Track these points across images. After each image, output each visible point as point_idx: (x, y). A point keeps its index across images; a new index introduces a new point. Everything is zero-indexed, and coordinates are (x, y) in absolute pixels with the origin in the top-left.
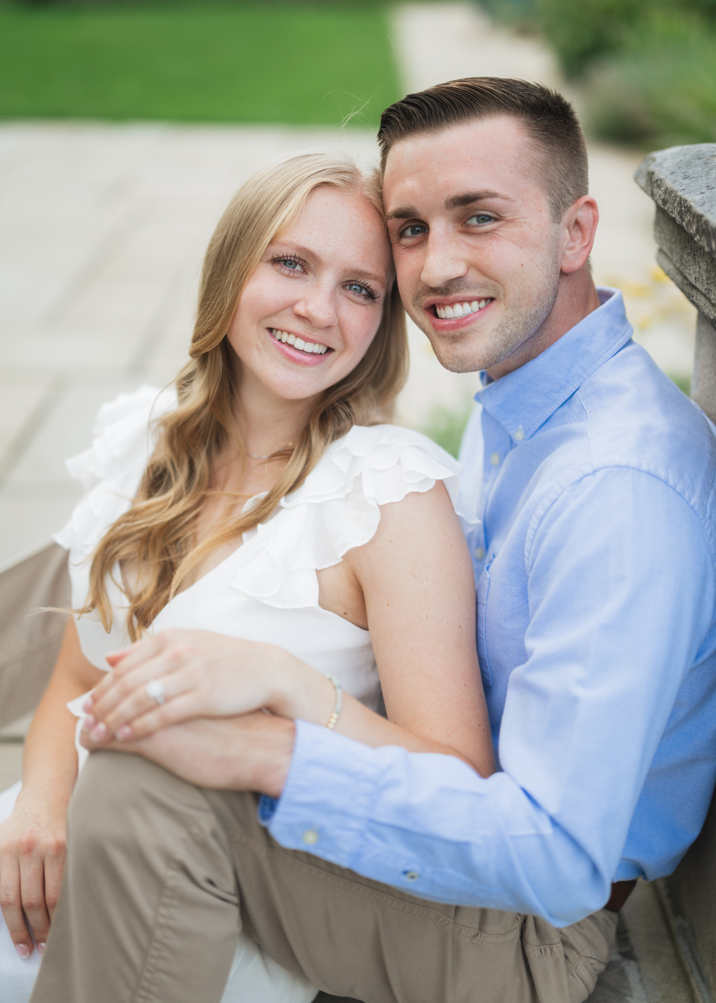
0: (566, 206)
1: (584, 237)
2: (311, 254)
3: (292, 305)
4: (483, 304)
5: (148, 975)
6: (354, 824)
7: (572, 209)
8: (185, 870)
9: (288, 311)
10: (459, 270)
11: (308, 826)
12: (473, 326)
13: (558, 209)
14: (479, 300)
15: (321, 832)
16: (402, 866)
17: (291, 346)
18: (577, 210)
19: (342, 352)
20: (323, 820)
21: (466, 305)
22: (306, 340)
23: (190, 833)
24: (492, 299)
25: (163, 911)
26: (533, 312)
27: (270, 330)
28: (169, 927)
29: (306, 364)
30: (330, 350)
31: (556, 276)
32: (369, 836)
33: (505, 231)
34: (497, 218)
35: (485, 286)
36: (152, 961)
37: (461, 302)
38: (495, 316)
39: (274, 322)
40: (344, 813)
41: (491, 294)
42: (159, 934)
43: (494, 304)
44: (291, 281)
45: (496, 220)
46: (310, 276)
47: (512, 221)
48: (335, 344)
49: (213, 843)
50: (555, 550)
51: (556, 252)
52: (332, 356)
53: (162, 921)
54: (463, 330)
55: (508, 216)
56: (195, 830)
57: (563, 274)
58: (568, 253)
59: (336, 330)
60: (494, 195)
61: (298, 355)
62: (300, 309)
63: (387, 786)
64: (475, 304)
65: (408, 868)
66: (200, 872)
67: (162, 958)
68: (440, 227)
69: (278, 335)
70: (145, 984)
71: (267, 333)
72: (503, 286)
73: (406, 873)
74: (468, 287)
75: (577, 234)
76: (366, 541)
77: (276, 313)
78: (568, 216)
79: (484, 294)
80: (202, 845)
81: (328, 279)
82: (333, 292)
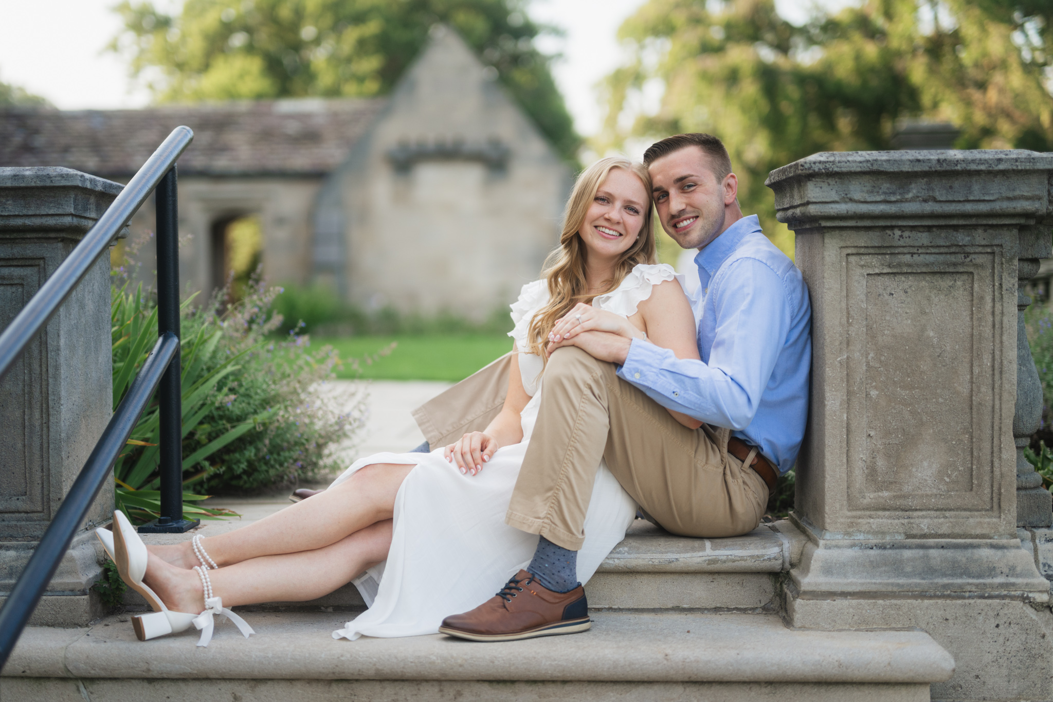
0: (723, 178)
1: (732, 191)
2: (610, 195)
3: (603, 215)
4: (694, 219)
5: (575, 431)
6: (654, 370)
7: (725, 179)
8: (591, 389)
9: (602, 218)
10: (683, 207)
11: (637, 370)
12: (692, 228)
13: (719, 179)
14: (693, 218)
15: (641, 373)
16: (672, 389)
17: (604, 232)
18: (728, 179)
19: (626, 236)
20: (642, 367)
21: (688, 221)
22: (610, 229)
23: (592, 376)
24: (697, 217)
25: (582, 404)
26: (715, 220)
27: (596, 227)
28: (584, 411)
29: (611, 239)
30: (621, 235)
31: (724, 206)
32: (660, 375)
33: (699, 189)
34: (696, 185)
35: (694, 212)
36: (578, 425)
37: (686, 219)
38: (700, 223)
39: (597, 223)
40: (650, 365)
41: (697, 215)
42: (580, 413)
43: (699, 219)
44: (603, 206)
45: (695, 186)
46: (611, 204)
47: (701, 185)
48: (623, 232)
49: (601, 381)
50: (724, 292)
51: (721, 197)
52: (621, 238)
53: (582, 408)
54: (688, 230)
55: (699, 183)
56: (594, 375)
57: (726, 206)
58: (727, 197)
59: (622, 225)
60: (692, 176)
61: (606, 236)
62: (606, 216)
63: (666, 358)
64: (691, 220)
65: (675, 390)
66: (596, 391)
67: (581, 424)
68: (673, 192)
69: (599, 228)
70: (574, 435)
71: (594, 228)
72: (701, 210)
73: (674, 392)
74: (687, 213)
75: (729, 190)
76: (647, 298)
77: (597, 219)
78: (724, 182)
79: (694, 215)
80: (596, 382)
81: (618, 204)
82: (620, 209)
